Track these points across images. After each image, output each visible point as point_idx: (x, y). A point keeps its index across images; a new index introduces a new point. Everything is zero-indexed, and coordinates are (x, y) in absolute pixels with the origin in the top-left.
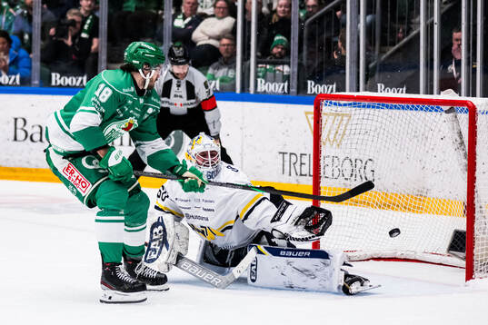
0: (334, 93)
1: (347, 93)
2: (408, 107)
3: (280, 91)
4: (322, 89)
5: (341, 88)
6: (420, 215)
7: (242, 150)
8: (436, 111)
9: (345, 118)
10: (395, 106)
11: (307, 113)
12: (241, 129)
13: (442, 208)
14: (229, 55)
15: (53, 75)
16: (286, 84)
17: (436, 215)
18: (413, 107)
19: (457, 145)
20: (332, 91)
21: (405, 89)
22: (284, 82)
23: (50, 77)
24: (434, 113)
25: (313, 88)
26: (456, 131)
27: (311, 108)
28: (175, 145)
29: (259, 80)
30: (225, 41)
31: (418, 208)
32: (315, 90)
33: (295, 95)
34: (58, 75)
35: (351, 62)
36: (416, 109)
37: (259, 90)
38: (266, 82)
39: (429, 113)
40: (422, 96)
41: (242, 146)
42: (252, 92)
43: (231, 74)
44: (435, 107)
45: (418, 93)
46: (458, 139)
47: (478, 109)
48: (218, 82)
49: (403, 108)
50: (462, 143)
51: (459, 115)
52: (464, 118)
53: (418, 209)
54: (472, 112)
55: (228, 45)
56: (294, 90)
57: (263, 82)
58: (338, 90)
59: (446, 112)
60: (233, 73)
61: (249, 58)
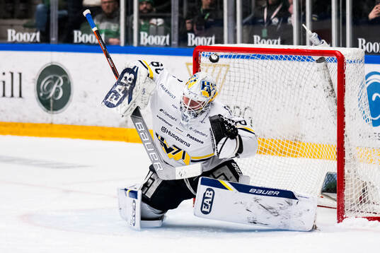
0: (214, 45)
1: (226, 45)
2: (281, 57)
3: (162, 43)
4: (200, 41)
5: (220, 40)
6: (295, 159)
8: (308, 60)
9: (224, 69)
10: (269, 57)
11: (188, 64)
13: (315, 152)
14: (110, 11)
16: (168, 37)
17: (313, 160)
18: (286, 57)
19: (328, 93)
20: (211, 43)
21: (279, 40)
22: (166, 35)
24: (306, 63)
25: (193, 40)
26: (327, 79)
27: (190, 59)
28: (63, 95)
29: (142, 33)
31: (293, 152)
32: (195, 42)
33: (176, 47)
35: (228, 16)
36: (289, 59)
37: (142, 43)
38: (149, 35)
39: (301, 63)
40: (295, 47)
42: (135, 44)
43: (113, 28)
44: (307, 57)
45: (292, 44)
46: (330, 87)
47: (346, 58)
48: (103, 35)
49: (277, 58)
50: (333, 90)
51: (329, 64)
52: (334, 66)
53: (294, 154)
54: (341, 61)
56: (175, 42)
57: (146, 35)
58: (216, 42)
59: (318, 61)
60: (116, 27)
61: (132, 12)
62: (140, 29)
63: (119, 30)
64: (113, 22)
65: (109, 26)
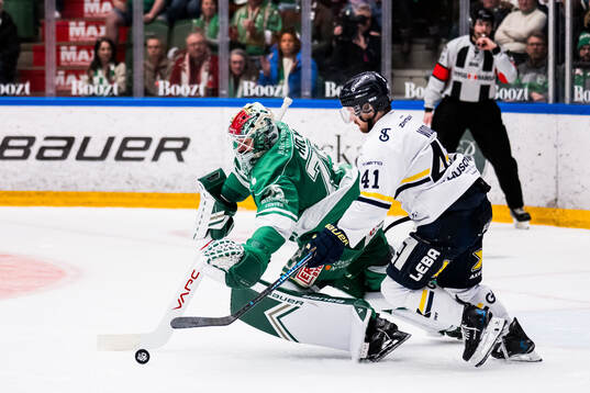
7: (557, 173)
12: (556, 146)
15: (328, 84)
23: (324, 86)
29: (576, 87)
30: (534, 40)
34: (334, 85)
37: (576, 99)
38: (585, 89)
41: (557, 167)
42: (567, 101)
43: (540, 80)
48: (526, 90)
55: (537, 44)
57: (581, 89)
60: (544, 79)
61: (563, 61)
62: (573, 82)
63: (546, 83)
64: (540, 73)
65: (535, 78)
